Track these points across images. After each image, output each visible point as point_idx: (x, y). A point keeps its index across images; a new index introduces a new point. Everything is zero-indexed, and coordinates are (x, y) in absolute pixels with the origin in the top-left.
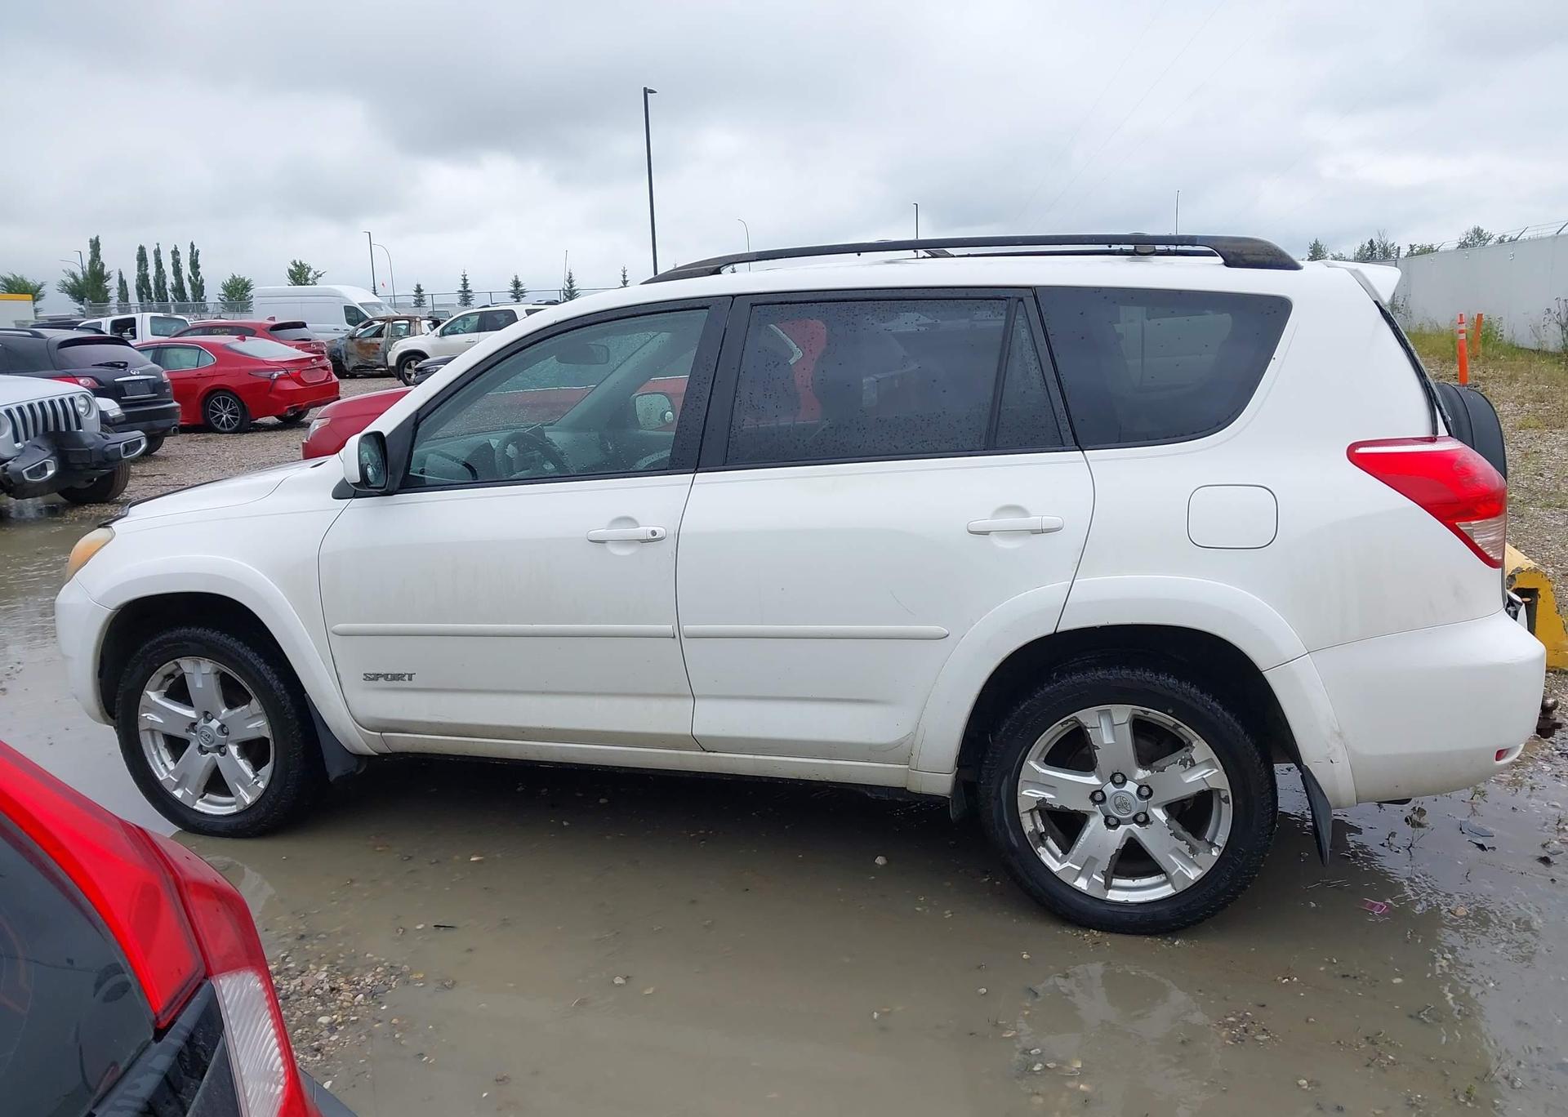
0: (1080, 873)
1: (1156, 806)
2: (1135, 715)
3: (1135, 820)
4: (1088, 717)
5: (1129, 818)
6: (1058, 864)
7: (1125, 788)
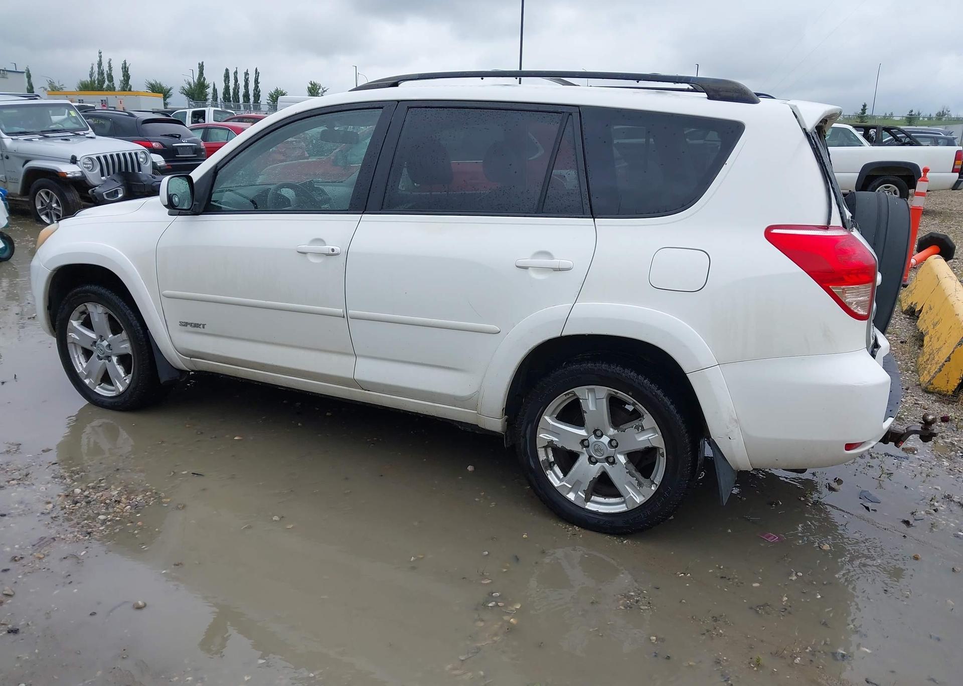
0: (570, 490)
1: (620, 453)
2: (610, 394)
3: (607, 459)
4: (582, 392)
5: (602, 459)
6: (559, 482)
7: (601, 440)
